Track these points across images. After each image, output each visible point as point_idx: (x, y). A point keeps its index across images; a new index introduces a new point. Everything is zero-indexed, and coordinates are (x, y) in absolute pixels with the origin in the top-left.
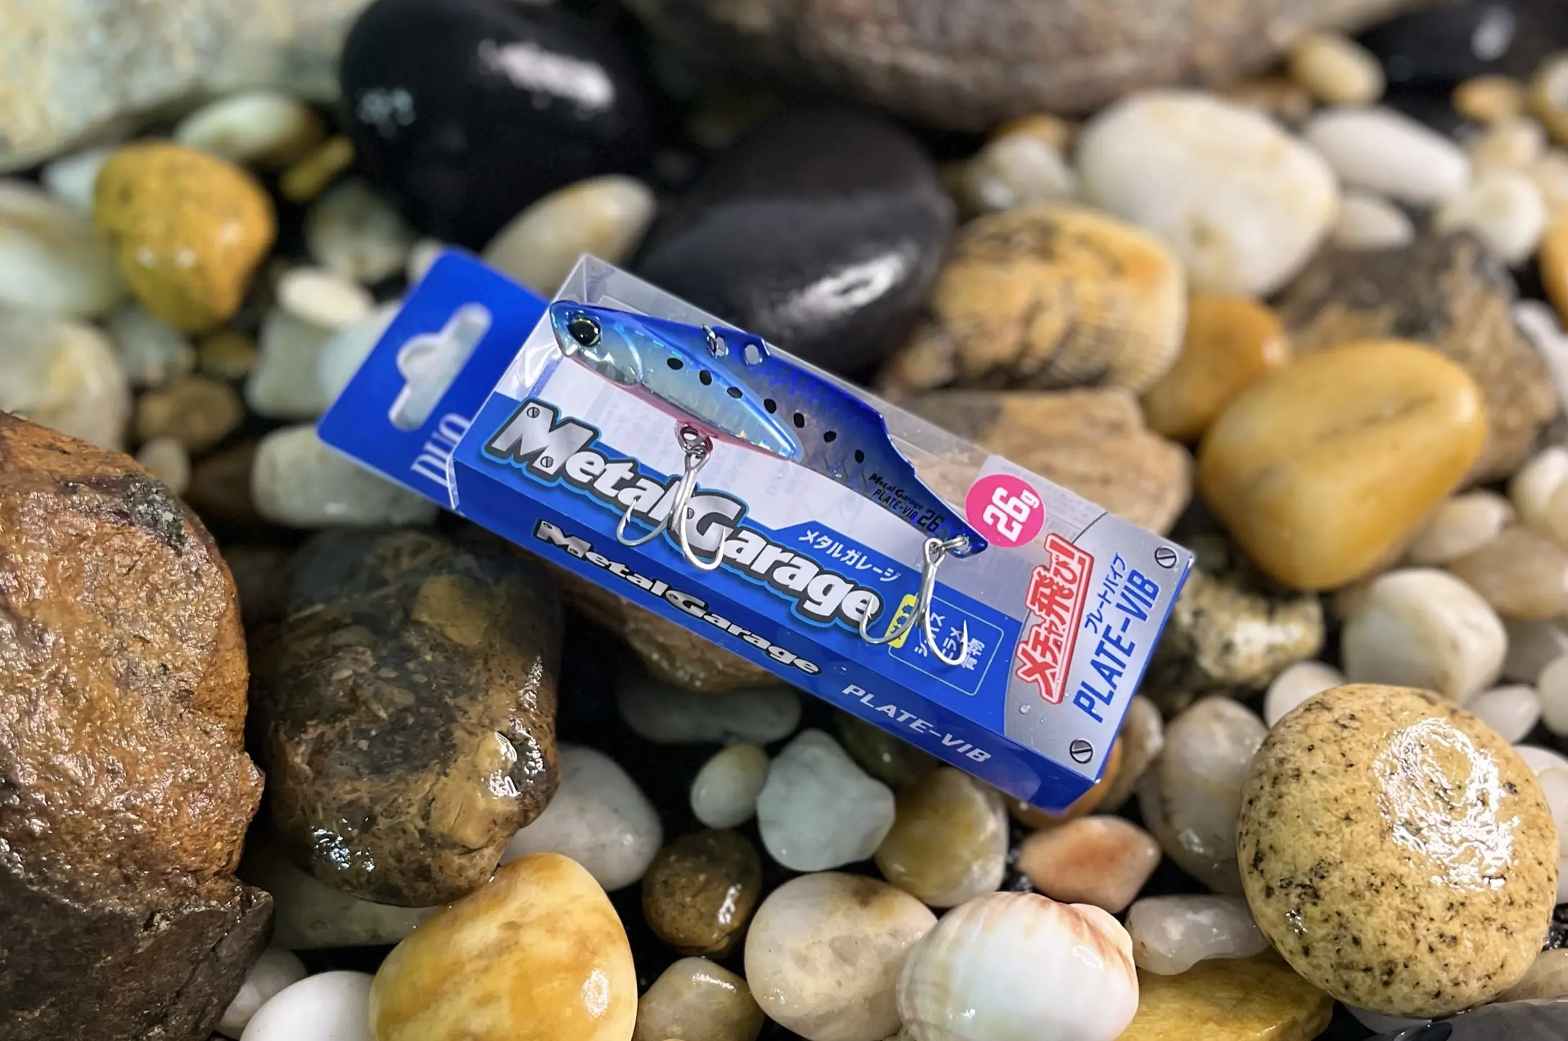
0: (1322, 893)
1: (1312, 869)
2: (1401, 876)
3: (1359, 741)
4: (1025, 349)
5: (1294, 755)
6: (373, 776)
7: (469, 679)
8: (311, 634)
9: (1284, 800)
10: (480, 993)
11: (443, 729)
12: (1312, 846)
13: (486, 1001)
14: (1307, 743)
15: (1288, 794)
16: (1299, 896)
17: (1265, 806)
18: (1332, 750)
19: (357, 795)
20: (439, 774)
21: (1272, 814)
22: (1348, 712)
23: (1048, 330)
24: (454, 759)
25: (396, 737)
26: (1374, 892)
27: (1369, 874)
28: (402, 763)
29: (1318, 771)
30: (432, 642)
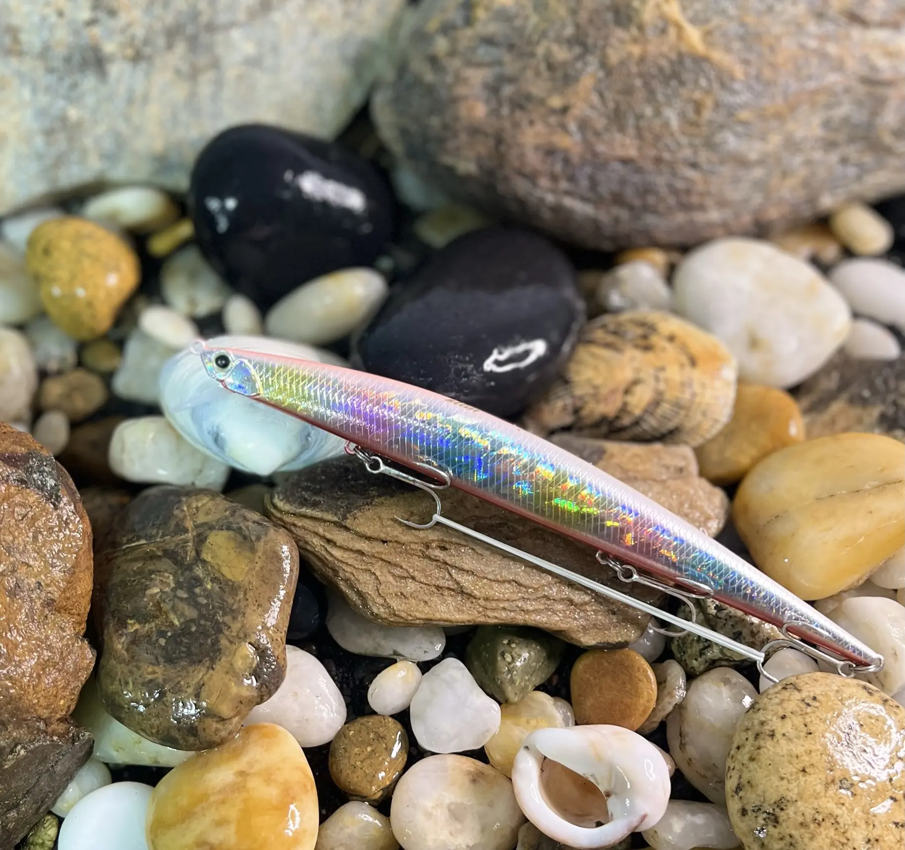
0: (781, 820)
1: (775, 803)
2: (837, 816)
3: (817, 716)
4: (624, 409)
5: (771, 720)
6: (166, 665)
7: (233, 604)
8: (136, 560)
9: (761, 751)
10: (217, 817)
11: (214, 637)
12: (777, 787)
13: (220, 823)
14: (781, 714)
15: (763, 747)
16: (765, 819)
17: (747, 753)
18: (798, 721)
19: (155, 676)
20: (208, 668)
21: (752, 759)
22: (812, 694)
23: (640, 399)
24: (218, 658)
25: (183, 639)
26: (817, 825)
27: (814, 812)
28: (185, 657)
29: (787, 734)
30: (212, 575)
